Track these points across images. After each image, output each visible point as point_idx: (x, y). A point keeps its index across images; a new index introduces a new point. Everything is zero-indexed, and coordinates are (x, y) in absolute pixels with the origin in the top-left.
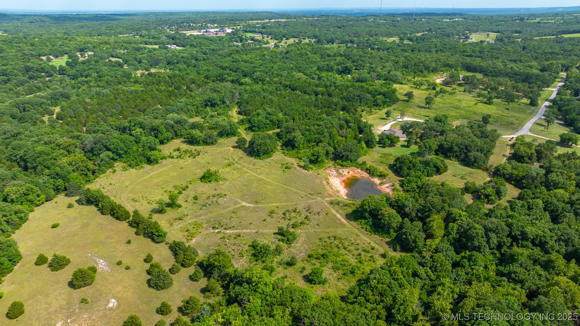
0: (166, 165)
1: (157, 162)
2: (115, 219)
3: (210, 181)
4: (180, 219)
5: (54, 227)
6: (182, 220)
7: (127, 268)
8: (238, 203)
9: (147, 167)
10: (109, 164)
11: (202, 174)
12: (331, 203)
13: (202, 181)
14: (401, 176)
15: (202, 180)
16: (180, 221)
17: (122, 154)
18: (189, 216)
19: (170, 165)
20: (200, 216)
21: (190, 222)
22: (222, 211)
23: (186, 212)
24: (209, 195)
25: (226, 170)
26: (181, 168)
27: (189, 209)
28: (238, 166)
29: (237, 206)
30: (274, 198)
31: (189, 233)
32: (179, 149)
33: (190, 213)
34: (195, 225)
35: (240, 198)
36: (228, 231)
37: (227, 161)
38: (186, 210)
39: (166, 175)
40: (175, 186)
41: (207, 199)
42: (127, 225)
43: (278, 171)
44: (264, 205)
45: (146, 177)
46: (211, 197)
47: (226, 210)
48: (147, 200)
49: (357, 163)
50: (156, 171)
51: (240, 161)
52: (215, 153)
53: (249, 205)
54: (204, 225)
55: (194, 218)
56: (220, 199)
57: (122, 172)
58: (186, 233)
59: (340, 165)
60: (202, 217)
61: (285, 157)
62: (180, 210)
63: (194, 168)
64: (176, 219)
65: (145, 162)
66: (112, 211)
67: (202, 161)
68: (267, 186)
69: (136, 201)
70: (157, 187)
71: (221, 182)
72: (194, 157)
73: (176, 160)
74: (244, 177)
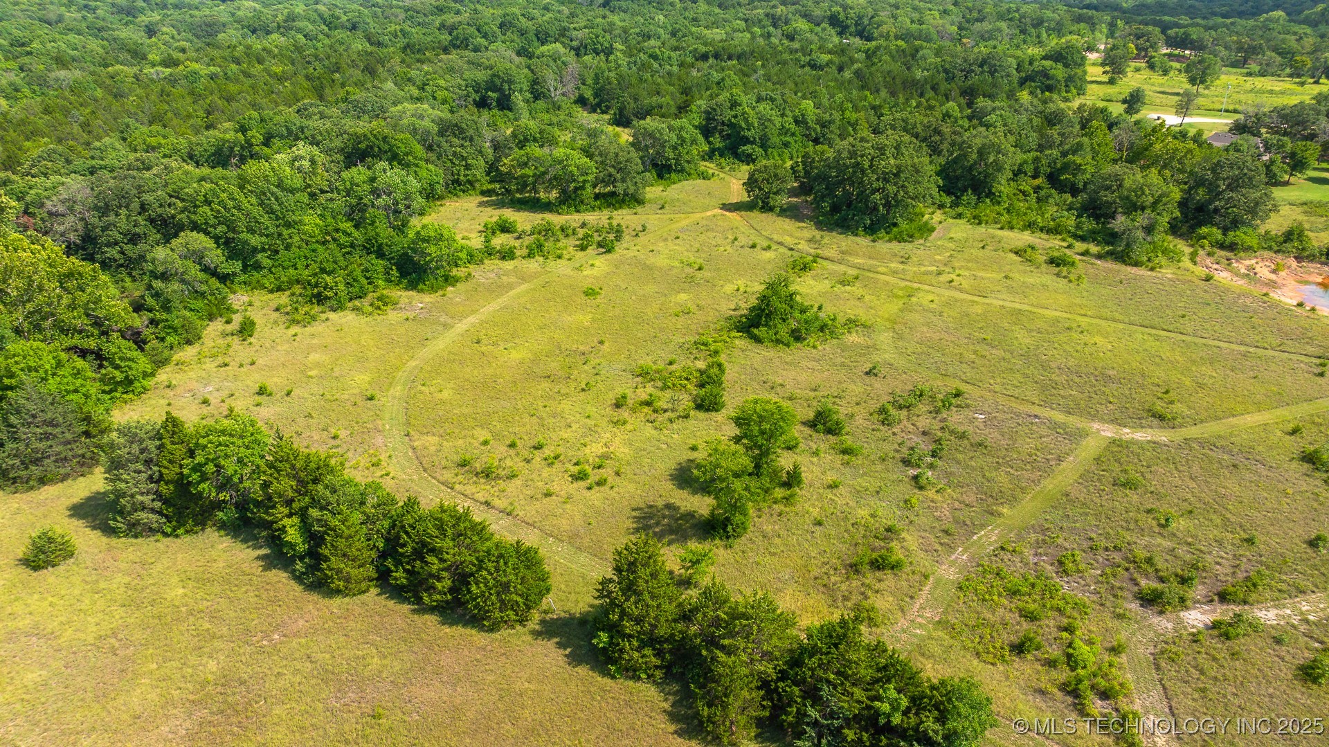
0: (498, 288)
1: (449, 280)
2: (431, 619)
3: (797, 336)
4: (878, 565)
6: (895, 567)
8: (1077, 436)
9: (413, 301)
10: (203, 295)
11: (746, 305)
13: (758, 340)
15: (761, 332)
16: (889, 579)
17: (255, 250)
18: (911, 540)
19: (524, 287)
20: (970, 529)
21: (948, 573)
22: (1050, 485)
23: (863, 513)
24: (874, 406)
25: (807, 288)
26: (587, 294)
27: (858, 493)
28: (842, 268)
29: (1090, 448)
30: (1201, 386)
31: (1051, 664)
32: (505, 228)
33: (887, 514)
34: (1014, 593)
35: (1046, 404)
36: (1268, 616)
37: (768, 255)
38: (842, 498)
39: (541, 328)
40: (644, 374)
41: (886, 421)
42: (551, 655)
43: (1046, 277)
44: (1210, 429)
45: (441, 344)
46: (893, 412)
47: (1065, 476)
48: (550, 462)
49: (1267, 236)
50: (473, 312)
51: (831, 253)
52: (682, 230)
53: (1140, 436)
54: (1065, 587)
55: (950, 548)
56: (956, 418)
57: (295, 329)
58: (1026, 668)
59: (1222, 246)
60: (989, 537)
61: (982, 229)
62: (809, 502)
63: (650, 289)
64: (854, 568)
65: (389, 281)
66: (398, 563)
67: (661, 261)
68: (1086, 338)
69: (487, 474)
70: (545, 385)
71: (853, 338)
72: (606, 248)
73: (533, 265)
74: (933, 312)
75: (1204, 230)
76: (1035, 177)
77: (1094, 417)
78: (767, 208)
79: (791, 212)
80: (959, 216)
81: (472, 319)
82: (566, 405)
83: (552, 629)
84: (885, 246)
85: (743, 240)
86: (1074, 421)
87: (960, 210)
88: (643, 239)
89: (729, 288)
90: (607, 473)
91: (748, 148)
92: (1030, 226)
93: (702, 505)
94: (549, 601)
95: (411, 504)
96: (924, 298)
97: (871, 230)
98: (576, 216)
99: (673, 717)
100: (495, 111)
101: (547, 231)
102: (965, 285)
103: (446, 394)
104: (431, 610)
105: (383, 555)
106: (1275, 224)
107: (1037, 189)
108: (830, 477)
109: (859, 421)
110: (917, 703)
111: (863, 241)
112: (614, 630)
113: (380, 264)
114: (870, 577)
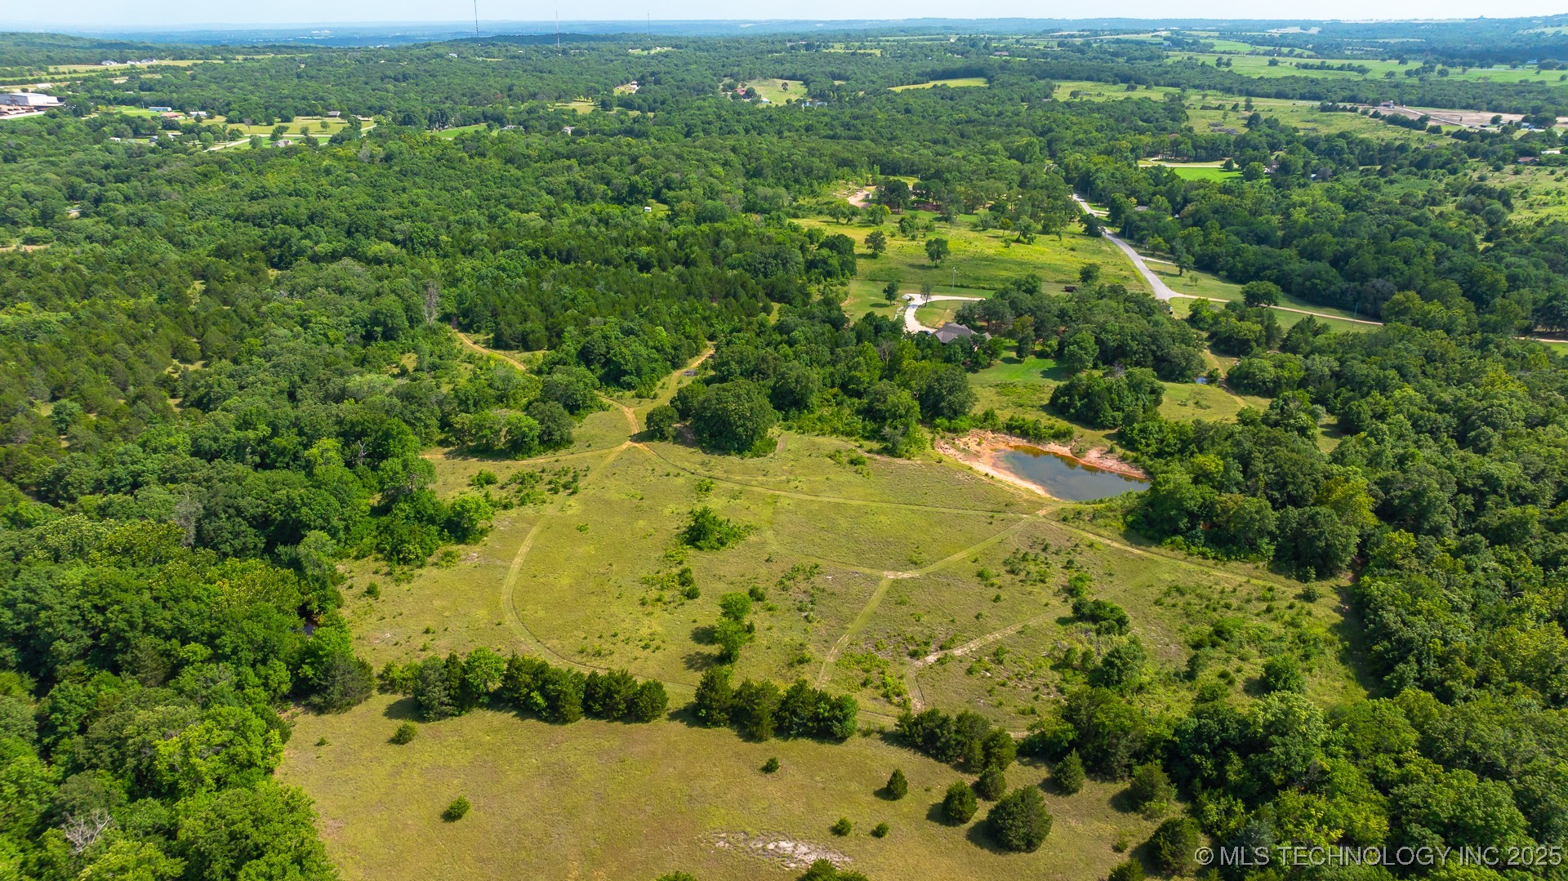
0: (518, 533)
1: (483, 532)
2: (618, 724)
3: (722, 542)
4: (801, 662)
5: (451, 815)
6: (808, 661)
7: (879, 833)
8: (877, 580)
9: (469, 553)
12: (1065, 519)
13: (701, 549)
14: (1103, 427)
16: (807, 666)
18: (811, 647)
19: (534, 531)
20: (835, 637)
21: (831, 660)
22: (867, 609)
23: (787, 639)
24: (776, 580)
25: (715, 504)
26: (580, 529)
27: (781, 630)
28: (730, 485)
29: (884, 585)
30: (934, 540)
31: (877, 688)
32: (489, 481)
33: (799, 638)
34: (859, 663)
35: (861, 564)
36: (958, 652)
37: (680, 480)
38: (775, 633)
39: (567, 559)
40: (646, 582)
41: (784, 589)
42: (679, 726)
43: (848, 475)
44: (939, 565)
45: (511, 579)
46: (787, 583)
47: (874, 602)
48: (627, 641)
49: (974, 419)
50: (515, 555)
51: (718, 473)
52: (613, 465)
53: (906, 575)
54: (880, 656)
55: (829, 648)
56: (817, 580)
57: (405, 586)
58: (868, 691)
59: (949, 430)
60: (845, 640)
61: (806, 437)
62: (761, 639)
63: (619, 520)
64: (791, 665)
65: (442, 539)
66: (595, 702)
67: (613, 495)
68: (876, 518)
69: (599, 654)
70: (594, 598)
71: (752, 538)
72: (571, 488)
73: (528, 510)
74: (790, 511)
75: (938, 421)
76: (832, 387)
77: (885, 568)
78: (663, 438)
79: (679, 438)
80: (790, 428)
81: (518, 560)
82: (614, 609)
83: (675, 716)
84: (751, 462)
85: (659, 471)
86: (876, 573)
87: (790, 422)
88: (590, 478)
89: (667, 512)
90: (657, 642)
91: (627, 378)
92: (835, 431)
93: (714, 650)
94: (669, 704)
95: (594, 675)
96: (784, 503)
97: (740, 451)
98: (531, 461)
99: (740, 736)
100: (381, 343)
101: (522, 480)
102: (805, 488)
103: (541, 614)
104: (616, 719)
105: (585, 702)
106: (978, 410)
107: (835, 396)
108: (767, 625)
109: (771, 590)
110: (832, 708)
111: (735, 459)
112: (709, 708)
113: (434, 529)
114: (799, 668)
